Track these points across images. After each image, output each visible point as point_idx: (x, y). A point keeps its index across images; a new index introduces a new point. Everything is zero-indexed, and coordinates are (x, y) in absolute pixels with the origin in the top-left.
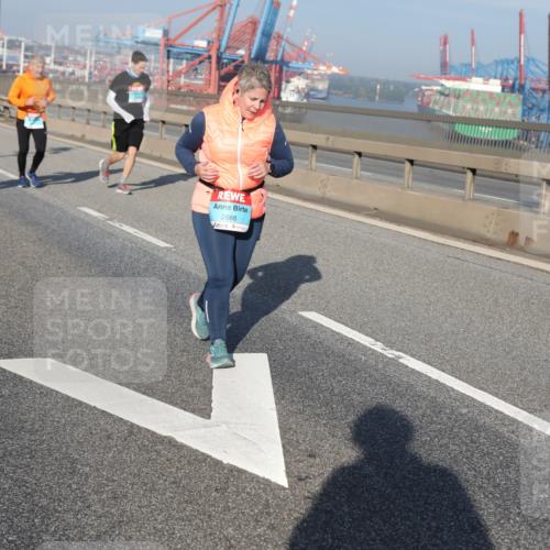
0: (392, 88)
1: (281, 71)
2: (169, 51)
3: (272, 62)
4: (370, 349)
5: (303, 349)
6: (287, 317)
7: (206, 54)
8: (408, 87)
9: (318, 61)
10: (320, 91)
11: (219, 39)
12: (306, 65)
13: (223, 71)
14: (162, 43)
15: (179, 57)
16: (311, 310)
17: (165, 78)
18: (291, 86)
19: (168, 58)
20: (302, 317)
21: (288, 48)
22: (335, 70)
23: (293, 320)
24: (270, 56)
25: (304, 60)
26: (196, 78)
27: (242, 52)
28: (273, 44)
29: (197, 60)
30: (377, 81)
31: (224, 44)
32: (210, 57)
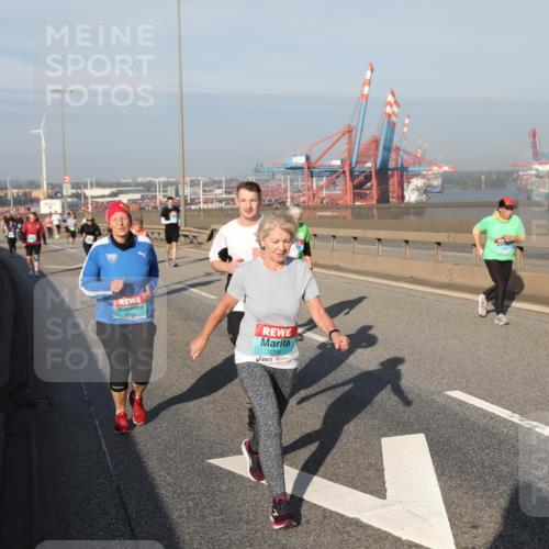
0: (494, 176)
1: (402, 176)
2: (312, 172)
3: (393, 169)
4: (509, 421)
5: (453, 427)
6: (435, 397)
7: (341, 170)
8: (508, 174)
9: (431, 164)
10: (436, 187)
11: (350, 157)
12: (421, 168)
13: (356, 181)
14: (305, 167)
15: (320, 175)
16: (455, 389)
17: (310, 193)
18: (411, 186)
19: (312, 177)
20: (448, 396)
21: (406, 157)
22: (446, 168)
23: (441, 400)
24: (392, 164)
25: (420, 164)
26: (335, 190)
27: (369, 165)
28: (393, 155)
29: (335, 176)
30: (481, 173)
31: (354, 161)
32: (344, 172)
